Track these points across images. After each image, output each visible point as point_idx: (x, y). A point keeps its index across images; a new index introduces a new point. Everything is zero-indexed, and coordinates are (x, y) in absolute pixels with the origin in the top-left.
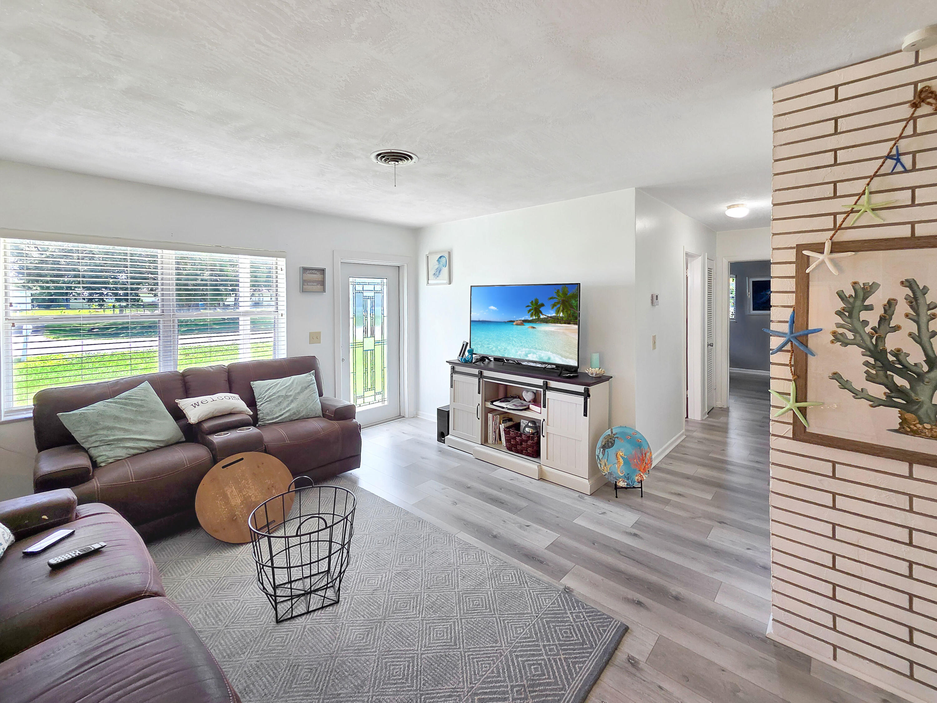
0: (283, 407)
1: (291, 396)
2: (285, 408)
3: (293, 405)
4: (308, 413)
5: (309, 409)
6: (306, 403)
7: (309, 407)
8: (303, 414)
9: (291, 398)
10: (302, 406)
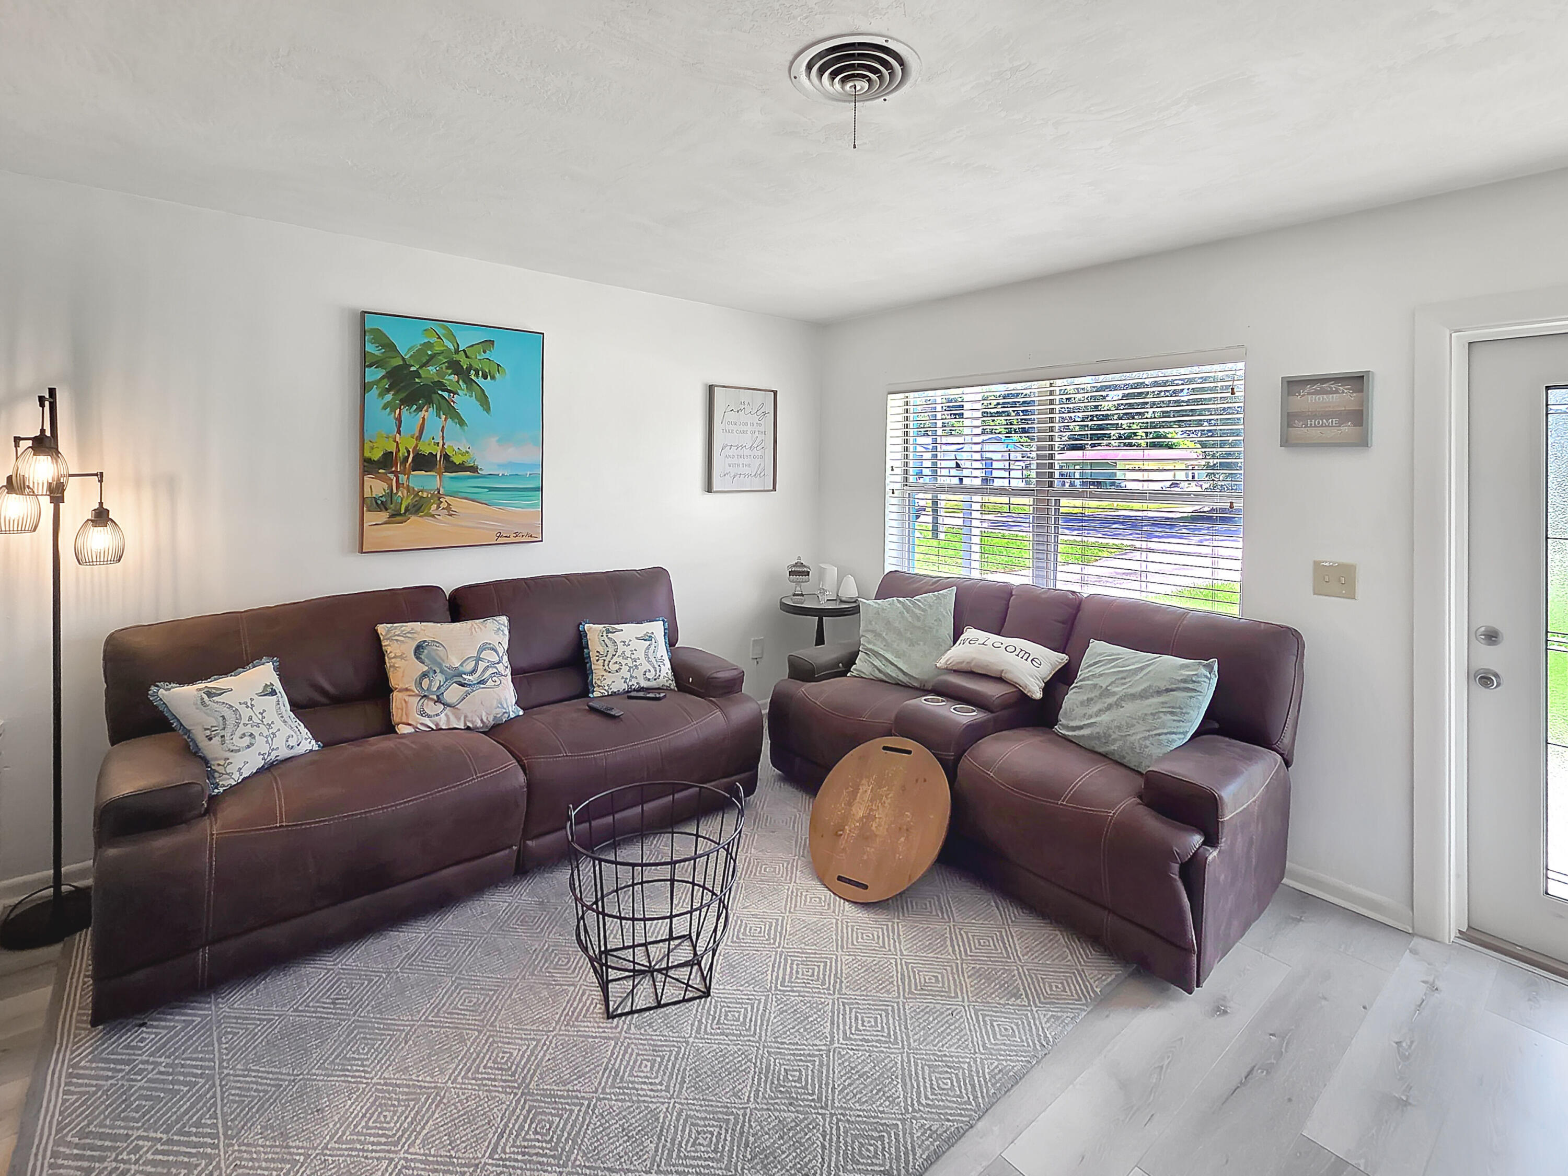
0: (1090, 712)
1: (1114, 694)
2: (1091, 717)
3: (1105, 718)
4: (1124, 753)
5: (1128, 744)
6: (1133, 726)
7: (1132, 739)
8: (1112, 748)
9: (1111, 700)
10: (1119, 728)
